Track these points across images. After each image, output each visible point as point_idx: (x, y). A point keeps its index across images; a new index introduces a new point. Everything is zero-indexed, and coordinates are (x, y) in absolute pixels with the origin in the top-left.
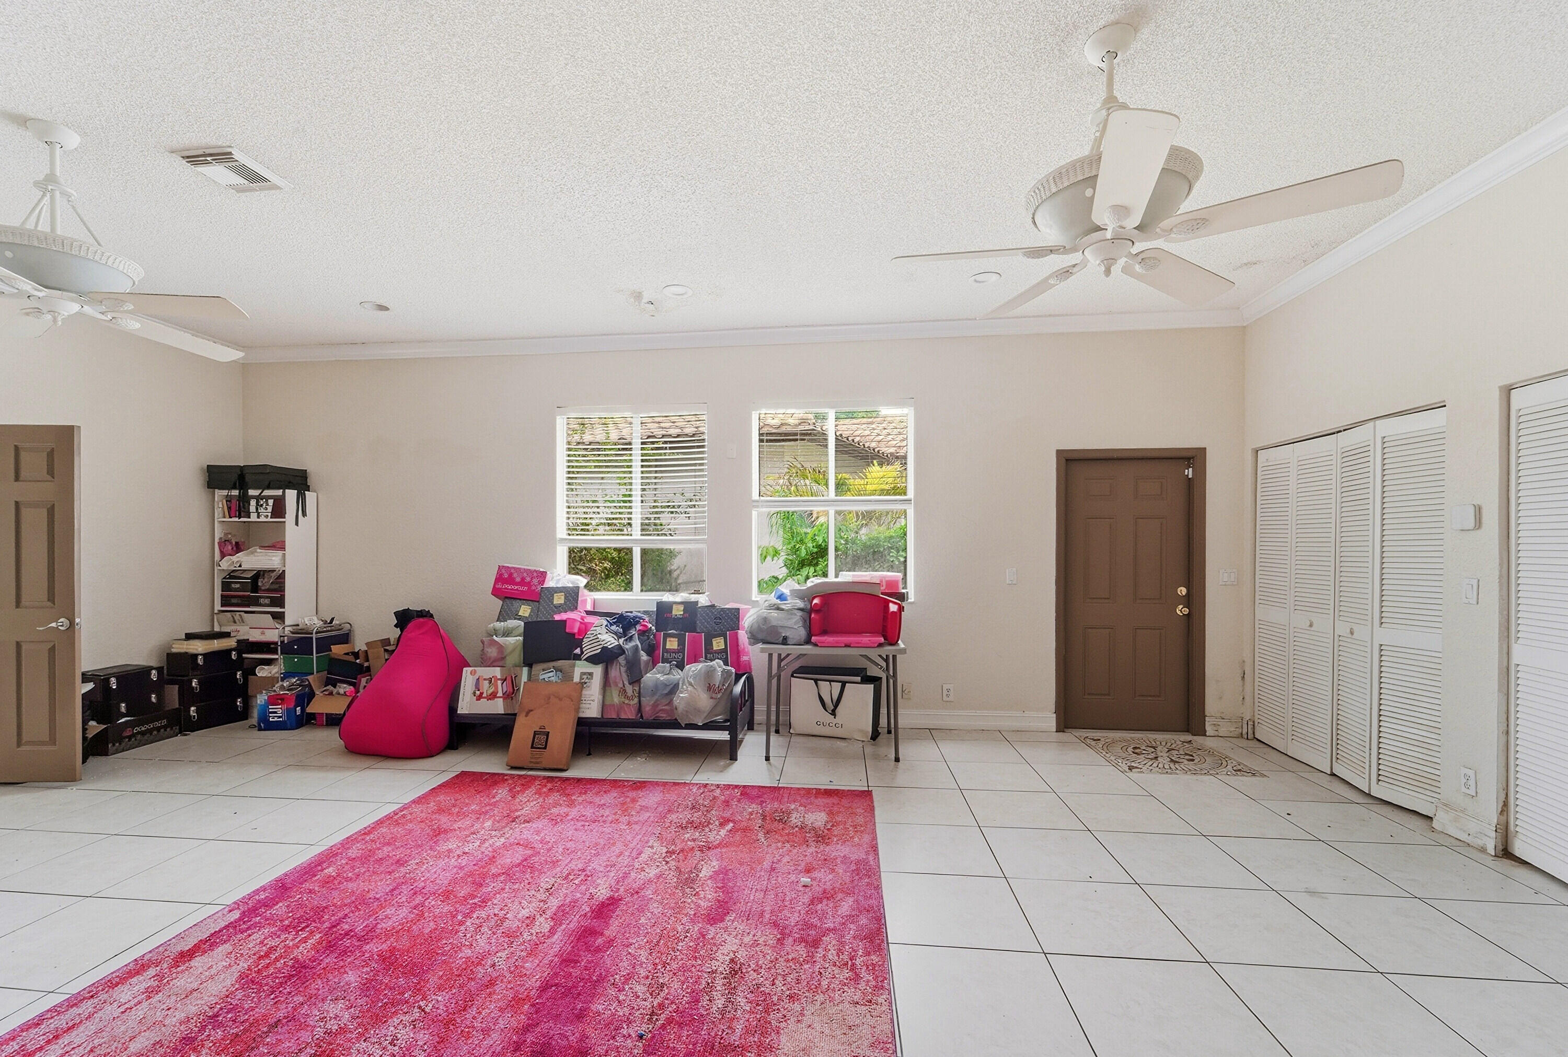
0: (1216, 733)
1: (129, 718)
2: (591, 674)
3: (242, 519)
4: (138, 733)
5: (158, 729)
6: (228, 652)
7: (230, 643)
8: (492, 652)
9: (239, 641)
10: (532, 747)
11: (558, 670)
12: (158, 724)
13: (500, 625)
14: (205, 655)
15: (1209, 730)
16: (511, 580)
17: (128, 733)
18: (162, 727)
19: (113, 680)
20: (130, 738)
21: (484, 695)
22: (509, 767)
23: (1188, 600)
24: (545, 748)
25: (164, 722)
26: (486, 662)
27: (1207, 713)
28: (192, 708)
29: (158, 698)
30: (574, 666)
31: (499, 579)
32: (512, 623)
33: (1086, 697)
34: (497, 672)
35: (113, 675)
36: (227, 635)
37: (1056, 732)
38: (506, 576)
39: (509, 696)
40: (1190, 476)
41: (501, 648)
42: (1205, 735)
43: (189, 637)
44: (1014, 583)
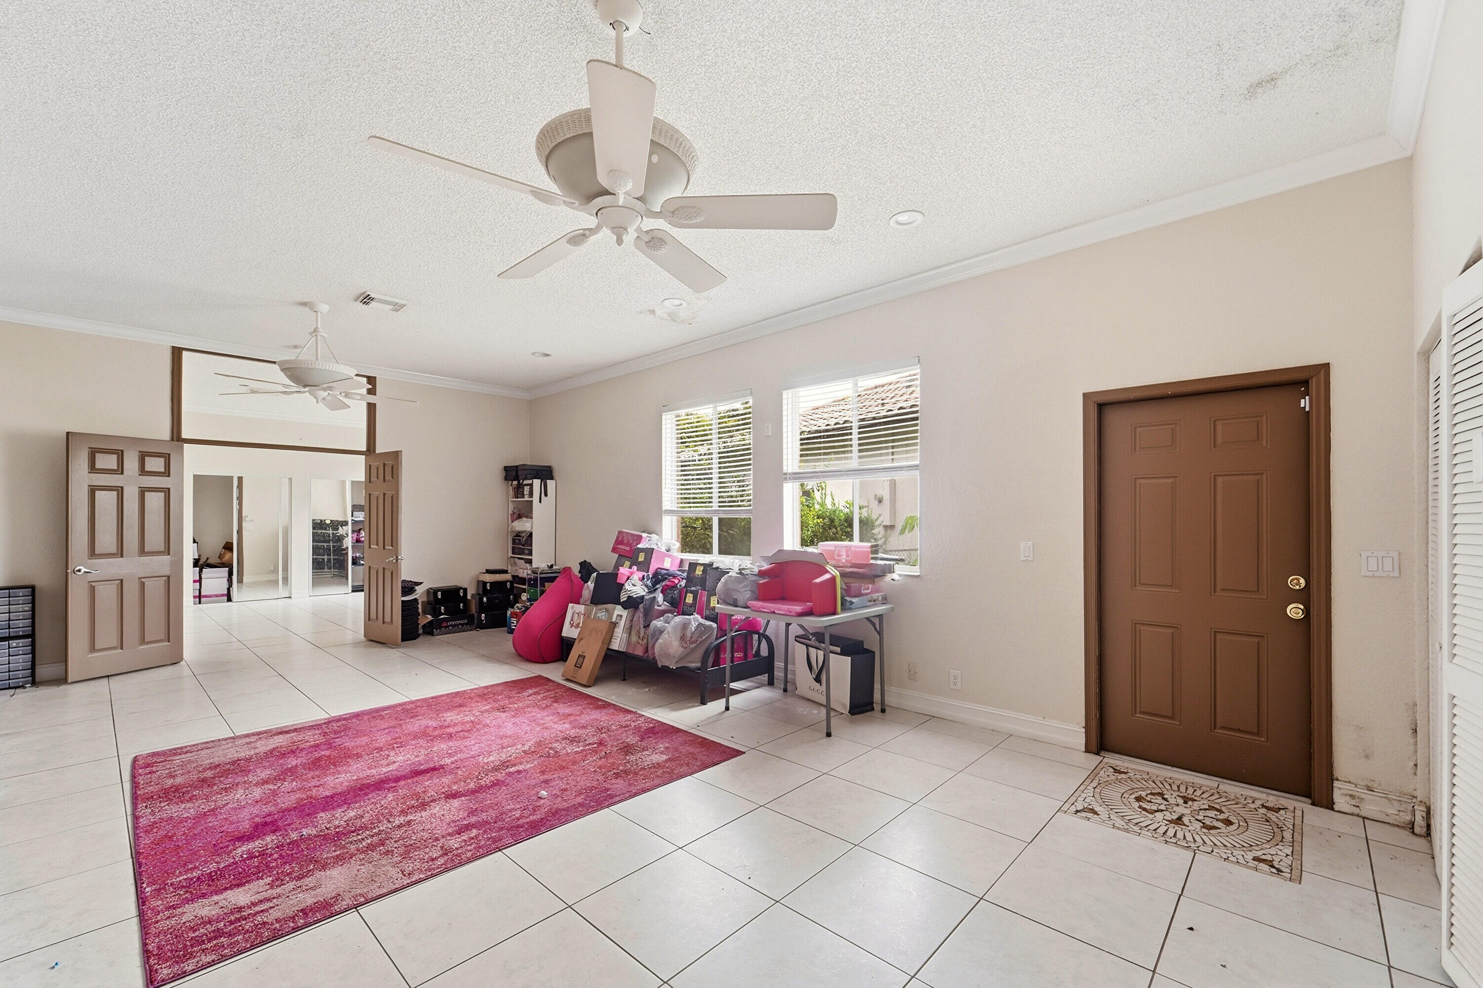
0: (1356, 810)
1: (445, 616)
2: (621, 616)
3: (519, 499)
4: (450, 625)
5: (463, 625)
6: (505, 583)
7: (508, 577)
9: (513, 577)
10: (575, 666)
11: (607, 610)
12: (462, 622)
14: (491, 584)
15: (1341, 801)
16: (622, 542)
17: (444, 624)
18: (464, 624)
19: (439, 593)
20: (447, 627)
21: (574, 624)
22: (564, 678)
23: (1304, 597)
24: (580, 668)
25: (466, 621)
27: (1337, 773)
28: (483, 615)
29: (464, 606)
30: (614, 609)
33: (1136, 715)
35: (439, 590)
36: (505, 572)
37: (1085, 752)
38: (620, 538)
40: (1307, 409)
42: (1332, 809)
43: (488, 572)
44: (1029, 559)
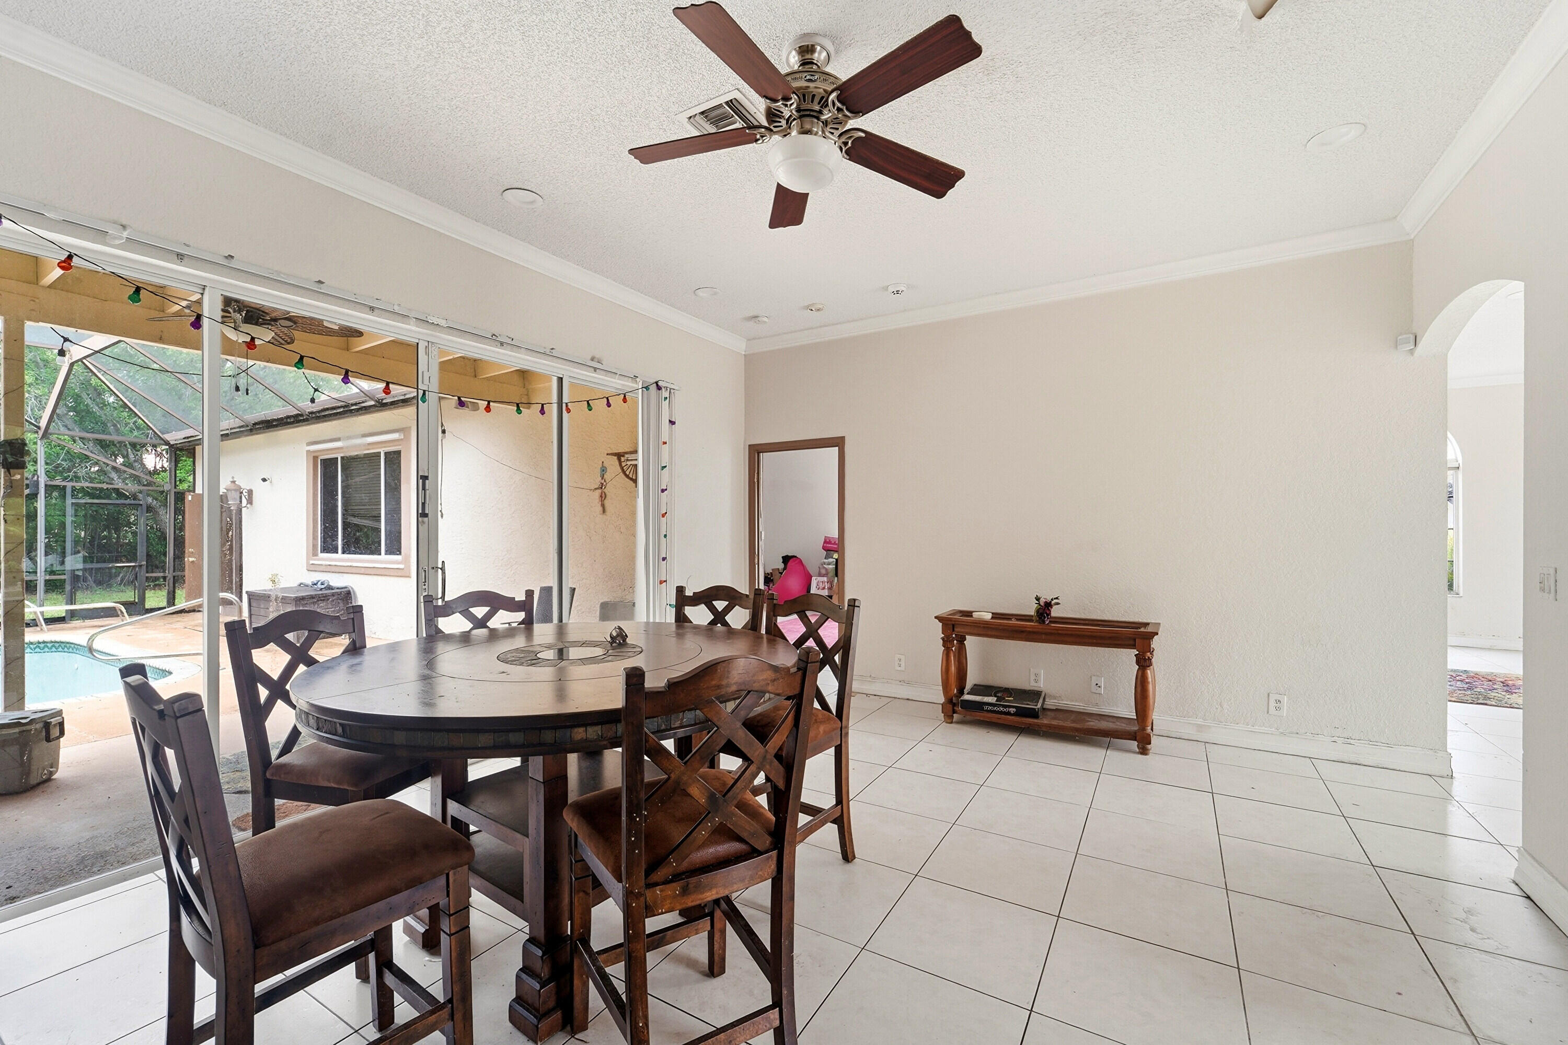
8: (823, 571)
13: (825, 560)
16: (830, 542)
26: (820, 575)
31: (825, 542)
32: (831, 560)
34: (825, 579)
38: (828, 541)
39: (830, 589)
41: (826, 569)
